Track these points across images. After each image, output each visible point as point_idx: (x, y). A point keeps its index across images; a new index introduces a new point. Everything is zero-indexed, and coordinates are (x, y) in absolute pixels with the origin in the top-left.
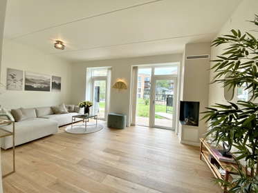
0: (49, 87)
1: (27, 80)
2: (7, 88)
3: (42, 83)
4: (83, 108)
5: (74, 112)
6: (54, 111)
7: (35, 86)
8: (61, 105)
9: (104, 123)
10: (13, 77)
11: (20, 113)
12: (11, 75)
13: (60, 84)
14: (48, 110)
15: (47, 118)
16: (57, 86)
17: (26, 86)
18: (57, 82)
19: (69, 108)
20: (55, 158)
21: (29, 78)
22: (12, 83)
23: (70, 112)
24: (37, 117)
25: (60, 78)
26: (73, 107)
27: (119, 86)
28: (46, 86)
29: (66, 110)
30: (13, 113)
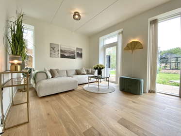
0: (75, 56)
1: (61, 51)
2: (51, 56)
3: (70, 53)
4: (97, 70)
5: (91, 74)
6: (78, 73)
7: (66, 55)
8: (82, 69)
9: (116, 86)
10: (53, 49)
11: (56, 72)
12: (53, 48)
13: (82, 54)
14: (74, 72)
15: (72, 77)
16: (80, 55)
17: (61, 55)
18: (80, 52)
19: (88, 71)
21: (62, 49)
22: (53, 52)
23: (88, 74)
24: (67, 76)
25: (81, 50)
26: (90, 70)
27: (132, 47)
28: (73, 55)
29: (85, 72)
30: (51, 71)
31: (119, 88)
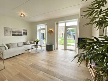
0: (22, 34)
1: (12, 32)
2: (5, 35)
3: (19, 33)
4: (36, 42)
5: (33, 44)
6: (25, 44)
7: (16, 34)
8: (27, 41)
10: (7, 31)
12: (6, 30)
14: (22, 44)
15: (21, 47)
16: (25, 34)
17: (12, 34)
18: (25, 32)
19: (31, 42)
20: (22, 63)
21: (13, 31)
22: (6, 33)
23: (31, 44)
24: (18, 46)
25: (26, 30)
27: (50, 32)
28: (21, 34)
29: (29, 43)
30: (7, 45)
31: (46, 49)
